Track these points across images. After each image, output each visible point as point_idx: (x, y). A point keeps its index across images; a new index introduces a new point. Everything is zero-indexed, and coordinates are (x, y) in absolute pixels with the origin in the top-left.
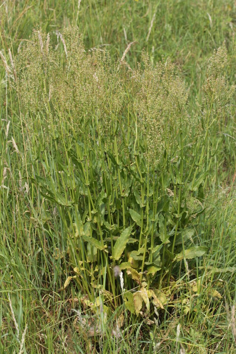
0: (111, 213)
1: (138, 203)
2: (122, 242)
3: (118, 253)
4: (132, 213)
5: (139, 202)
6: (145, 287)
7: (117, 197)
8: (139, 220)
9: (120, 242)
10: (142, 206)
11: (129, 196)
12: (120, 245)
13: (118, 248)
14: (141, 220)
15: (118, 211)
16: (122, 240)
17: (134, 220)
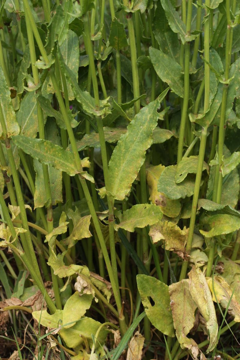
0: (96, 62)
1: (174, 30)
2: (133, 147)
3: (122, 180)
4: (158, 61)
5: (177, 27)
6: (202, 268)
7: (113, 16)
8: (177, 78)
9: (127, 149)
10: (186, 38)
11: (146, 11)
12: (128, 157)
13: (123, 165)
14: (182, 78)
15: (118, 56)
16: (133, 142)
17: (164, 80)
